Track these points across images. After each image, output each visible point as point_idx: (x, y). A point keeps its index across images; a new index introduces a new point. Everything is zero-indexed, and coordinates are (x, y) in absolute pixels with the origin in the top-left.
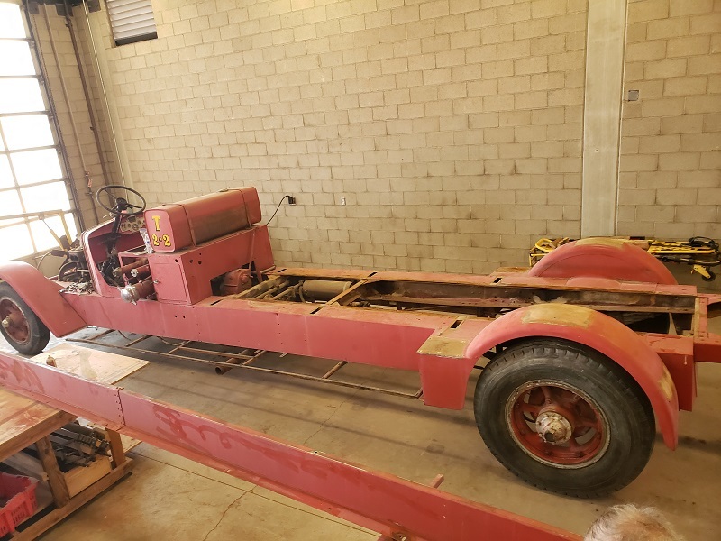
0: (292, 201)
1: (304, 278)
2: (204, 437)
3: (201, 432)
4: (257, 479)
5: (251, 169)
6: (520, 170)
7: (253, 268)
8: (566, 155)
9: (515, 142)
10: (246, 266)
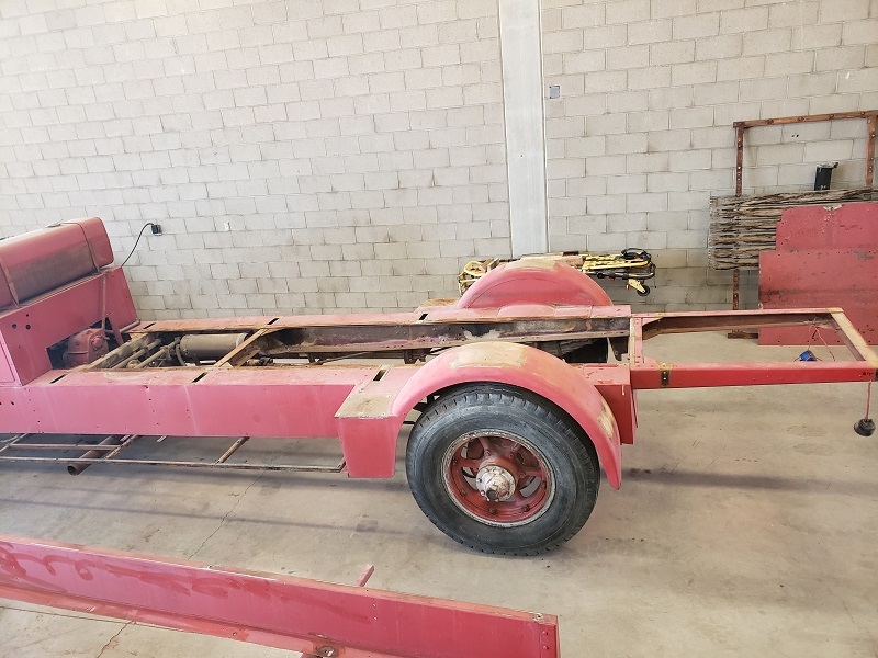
0: (156, 229)
1: (181, 334)
2: (52, 571)
3: (47, 565)
4: (134, 613)
5: (94, 191)
6: (440, 181)
7: (108, 326)
8: (488, 163)
9: (430, 148)
10: (98, 325)
